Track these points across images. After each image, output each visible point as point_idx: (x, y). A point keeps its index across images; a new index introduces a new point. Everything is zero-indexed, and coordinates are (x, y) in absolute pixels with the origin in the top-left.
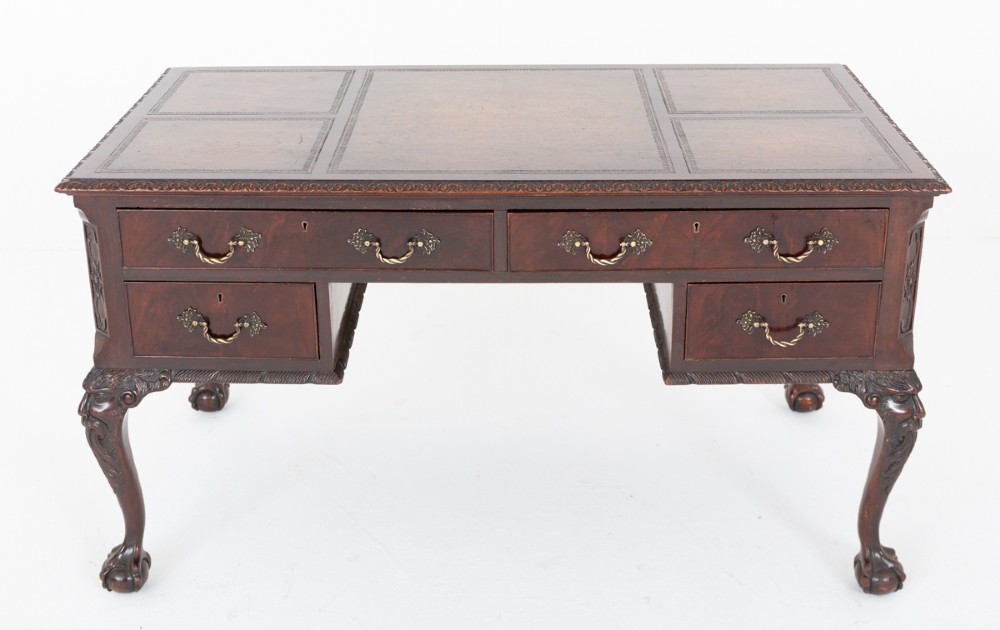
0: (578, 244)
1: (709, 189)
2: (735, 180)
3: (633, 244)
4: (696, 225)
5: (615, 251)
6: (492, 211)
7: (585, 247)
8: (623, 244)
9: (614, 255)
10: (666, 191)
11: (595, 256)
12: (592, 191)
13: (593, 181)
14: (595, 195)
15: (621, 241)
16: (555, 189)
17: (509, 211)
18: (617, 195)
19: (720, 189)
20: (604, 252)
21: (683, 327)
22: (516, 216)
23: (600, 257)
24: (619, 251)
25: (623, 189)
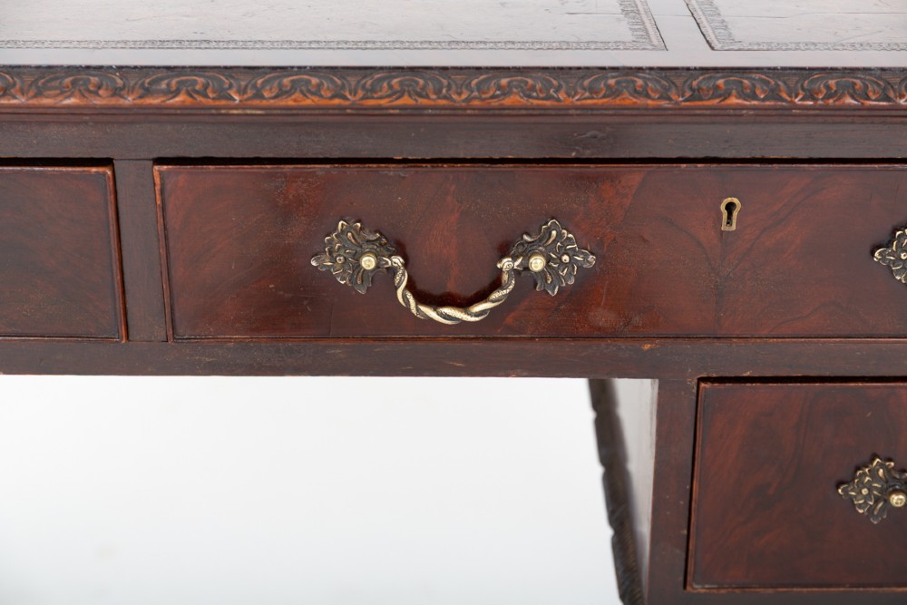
0: (368, 262)
1: (774, 94)
2: (853, 71)
3: (537, 263)
4: (730, 207)
5: (486, 281)
6: (107, 162)
7: (392, 271)
8: (506, 264)
9: (482, 296)
10: (641, 101)
11: (422, 298)
12: (406, 100)
13: (413, 69)
14: (417, 111)
15: (504, 252)
16: (288, 93)
17: (160, 161)
18: (486, 112)
19: (811, 95)
20: (451, 287)
21: (683, 503)
22: (182, 174)
23: (437, 302)
24: (497, 284)
25: (506, 92)
